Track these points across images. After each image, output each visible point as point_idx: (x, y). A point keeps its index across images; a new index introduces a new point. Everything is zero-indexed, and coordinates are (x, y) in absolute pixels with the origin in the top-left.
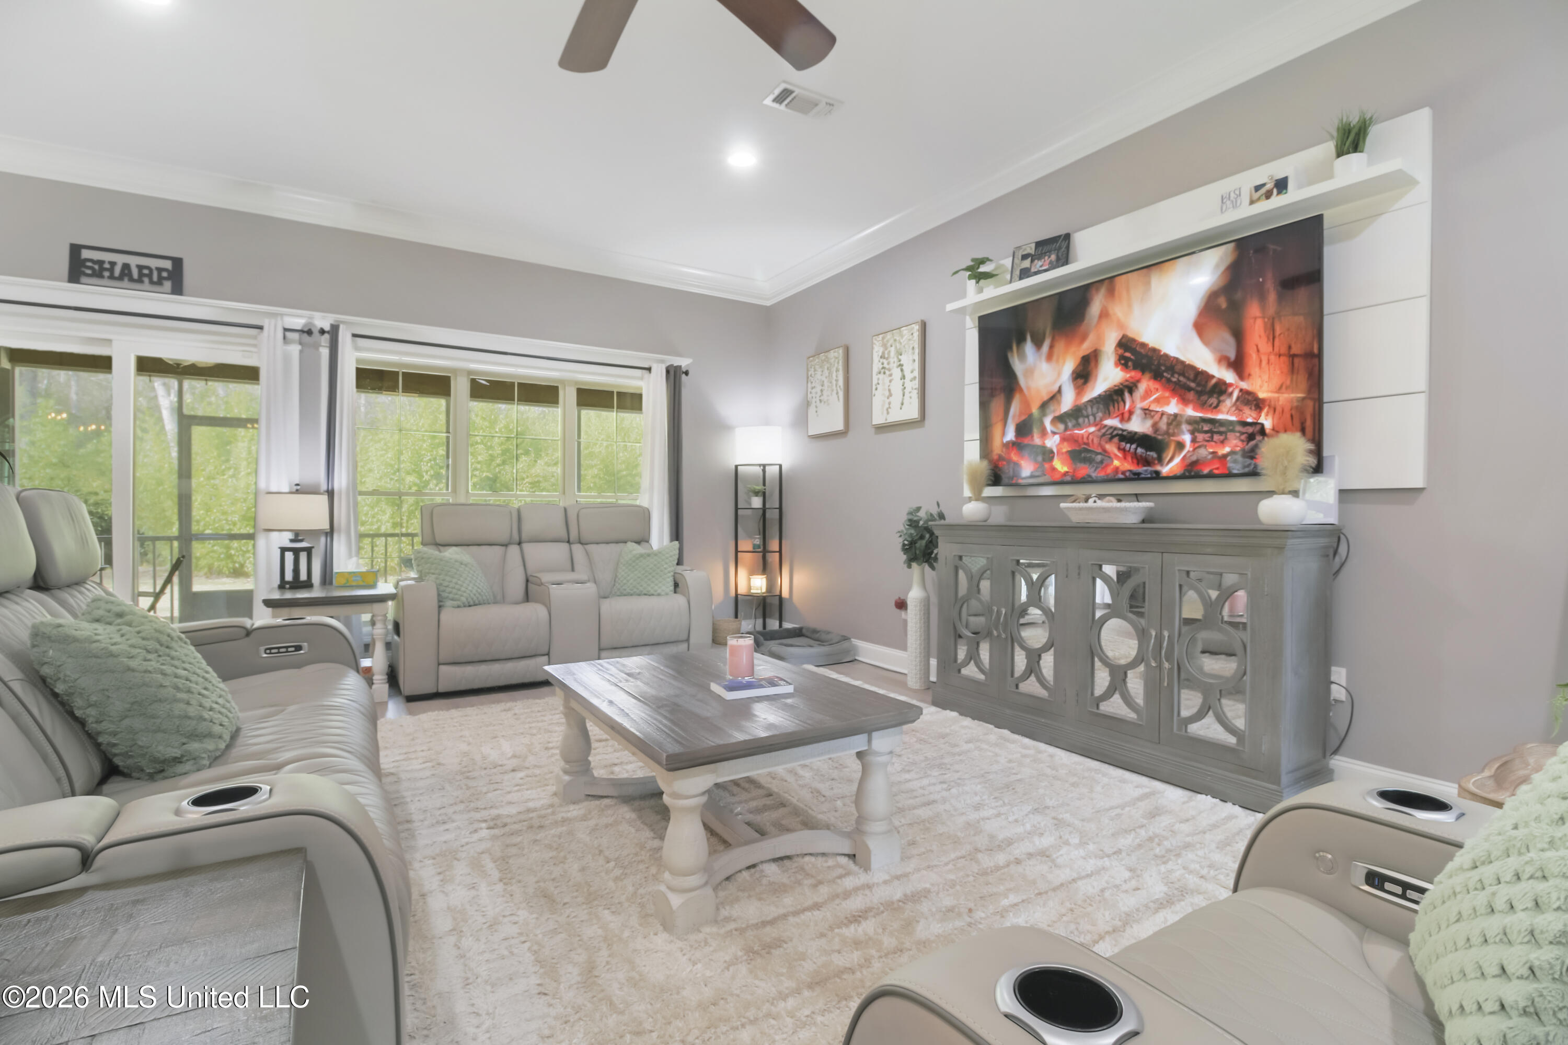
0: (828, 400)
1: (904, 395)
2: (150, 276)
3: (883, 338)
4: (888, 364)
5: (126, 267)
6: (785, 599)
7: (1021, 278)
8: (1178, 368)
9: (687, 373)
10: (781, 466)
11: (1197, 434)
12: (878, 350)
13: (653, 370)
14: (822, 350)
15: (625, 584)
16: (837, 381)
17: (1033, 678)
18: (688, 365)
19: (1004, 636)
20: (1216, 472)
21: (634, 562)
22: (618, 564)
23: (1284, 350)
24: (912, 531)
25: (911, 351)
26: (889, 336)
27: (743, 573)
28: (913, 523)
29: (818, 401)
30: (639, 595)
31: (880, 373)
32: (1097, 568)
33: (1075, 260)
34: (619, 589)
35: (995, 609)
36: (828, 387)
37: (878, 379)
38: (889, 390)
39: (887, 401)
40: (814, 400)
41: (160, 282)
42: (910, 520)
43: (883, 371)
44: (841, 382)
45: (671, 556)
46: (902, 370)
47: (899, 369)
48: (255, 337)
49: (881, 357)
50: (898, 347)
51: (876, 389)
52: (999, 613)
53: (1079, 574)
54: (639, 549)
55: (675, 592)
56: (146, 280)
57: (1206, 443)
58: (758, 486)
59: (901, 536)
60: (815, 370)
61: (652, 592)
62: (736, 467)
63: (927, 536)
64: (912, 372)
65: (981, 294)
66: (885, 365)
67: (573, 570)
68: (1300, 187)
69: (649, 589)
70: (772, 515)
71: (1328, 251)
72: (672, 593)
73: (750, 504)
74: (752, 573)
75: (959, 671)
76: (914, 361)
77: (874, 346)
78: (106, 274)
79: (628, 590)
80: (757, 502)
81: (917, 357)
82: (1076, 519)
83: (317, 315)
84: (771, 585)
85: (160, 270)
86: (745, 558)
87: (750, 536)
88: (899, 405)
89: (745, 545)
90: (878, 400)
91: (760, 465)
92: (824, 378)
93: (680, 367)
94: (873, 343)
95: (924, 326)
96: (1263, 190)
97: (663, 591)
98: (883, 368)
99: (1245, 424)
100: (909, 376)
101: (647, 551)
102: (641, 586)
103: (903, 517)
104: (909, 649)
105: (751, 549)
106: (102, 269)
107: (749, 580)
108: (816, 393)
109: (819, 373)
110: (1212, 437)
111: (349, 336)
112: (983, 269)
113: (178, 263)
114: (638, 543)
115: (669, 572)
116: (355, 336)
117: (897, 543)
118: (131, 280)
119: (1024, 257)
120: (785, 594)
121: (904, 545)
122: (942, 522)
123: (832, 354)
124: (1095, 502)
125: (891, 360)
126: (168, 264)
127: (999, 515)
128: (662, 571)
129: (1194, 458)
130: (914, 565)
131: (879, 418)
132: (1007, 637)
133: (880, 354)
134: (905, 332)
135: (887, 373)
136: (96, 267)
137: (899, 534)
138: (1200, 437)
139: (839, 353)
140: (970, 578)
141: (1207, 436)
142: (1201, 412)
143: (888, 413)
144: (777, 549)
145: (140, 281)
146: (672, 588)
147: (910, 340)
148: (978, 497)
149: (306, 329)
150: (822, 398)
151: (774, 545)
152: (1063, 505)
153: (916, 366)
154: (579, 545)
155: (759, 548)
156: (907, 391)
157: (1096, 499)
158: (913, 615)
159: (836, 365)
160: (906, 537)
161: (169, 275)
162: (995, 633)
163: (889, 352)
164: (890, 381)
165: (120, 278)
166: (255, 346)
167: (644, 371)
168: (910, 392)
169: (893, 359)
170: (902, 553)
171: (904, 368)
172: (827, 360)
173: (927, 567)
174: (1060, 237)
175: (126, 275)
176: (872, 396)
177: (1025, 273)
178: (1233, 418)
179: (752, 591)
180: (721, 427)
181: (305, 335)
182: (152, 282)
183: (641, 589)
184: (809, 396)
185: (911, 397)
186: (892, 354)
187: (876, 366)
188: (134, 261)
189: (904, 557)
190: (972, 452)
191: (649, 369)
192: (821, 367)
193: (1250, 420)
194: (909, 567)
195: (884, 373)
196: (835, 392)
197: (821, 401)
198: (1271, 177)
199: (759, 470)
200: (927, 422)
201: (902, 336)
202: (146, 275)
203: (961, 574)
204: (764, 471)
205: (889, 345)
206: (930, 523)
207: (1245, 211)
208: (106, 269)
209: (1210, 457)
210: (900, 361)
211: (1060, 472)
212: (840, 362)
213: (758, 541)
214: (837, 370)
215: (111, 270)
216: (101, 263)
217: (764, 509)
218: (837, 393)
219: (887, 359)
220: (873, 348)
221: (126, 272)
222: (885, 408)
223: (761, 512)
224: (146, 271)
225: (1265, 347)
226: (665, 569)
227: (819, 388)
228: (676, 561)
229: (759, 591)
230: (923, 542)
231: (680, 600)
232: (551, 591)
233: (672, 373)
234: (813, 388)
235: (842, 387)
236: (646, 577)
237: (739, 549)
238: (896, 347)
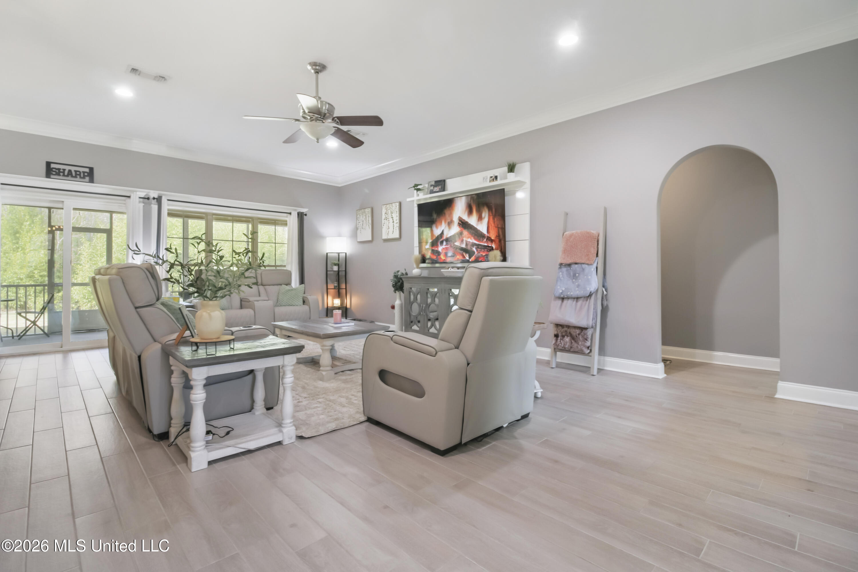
0: (365, 228)
1: (394, 229)
2: (80, 175)
3: (386, 206)
4: (388, 216)
5: (70, 171)
6: (349, 308)
7: (430, 193)
8: (473, 228)
9: (306, 215)
10: (346, 254)
11: (478, 249)
12: (384, 211)
13: (292, 214)
14: (362, 208)
15: (282, 302)
16: (369, 221)
17: (433, 327)
18: (306, 212)
19: (424, 314)
20: (482, 260)
21: (286, 292)
22: (278, 294)
23: (497, 226)
24: (395, 279)
25: (396, 213)
26: (388, 206)
27: (330, 298)
28: (396, 276)
29: (361, 228)
30: (289, 306)
31: (385, 219)
32: (450, 290)
33: (447, 190)
34: (280, 304)
35: (422, 305)
36: (365, 223)
37: (384, 222)
38: (388, 226)
39: (388, 230)
40: (360, 227)
41: (84, 177)
42: (395, 275)
43: (386, 219)
44: (370, 222)
45: (301, 290)
46: (393, 219)
47: (392, 219)
48: (125, 200)
49: (385, 214)
50: (391, 211)
51: (384, 225)
52: (423, 306)
53: (445, 292)
54: (287, 288)
55: (304, 304)
56: (78, 176)
57: (480, 252)
58: (336, 261)
59: (392, 281)
60: (360, 216)
61: (294, 304)
62: (327, 254)
63: (401, 281)
64: (396, 220)
65: (418, 197)
66: (387, 217)
67: (260, 296)
68: (501, 179)
69: (293, 303)
70: (342, 274)
71: (506, 198)
72: (302, 305)
73: (332, 269)
74: (334, 298)
75: (411, 328)
76: (397, 216)
77: (383, 209)
78: (61, 174)
79: (284, 304)
80: (336, 268)
81: (398, 215)
82: (446, 275)
83: (152, 191)
84: (342, 303)
85: (84, 172)
86: (331, 291)
87: (333, 283)
88: (392, 233)
89: (331, 286)
90: (384, 230)
91: (337, 253)
92: (363, 219)
93: (303, 213)
94: (382, 208)
95: (400, 204)
96: (492, 178)
97: (299, 304)
98: (386, 218)
99: (489, 247)
100: (395, 222)
101: (290, 288)
102: (289, 302)
103: (393, 275)
104: (395, 324)
105: (333, 287)
106: (60, 172)
107: (333, 301)
108: (360, 225)
109: (361, 217)
110: (481, 250)
111: (166, 200)
112: (419, 187)
113: (91, 169)
114: (287, 285)
115: (301, 297)
116: (168, 200)
117: (391, 284)
118: (72, 176)
119: (431, 186)
120: (348, 306)
121: (393, 284)
122: (407, 276)
123: (367, 210)
124: (451, 269)
125: (389, 215)
126: (87, 170)
127: (425, 273)
128: (298, 296)
129: (477, 256)
130: (397, 292)
131: (384, 237)
132: (425, 314)
133: (385, 212)
134: (394, 205)
135: (388, 220)
136: (57, 171)
137: (391, 281)
138: (479, 250)
139: (369, 210)
140: (414, 296)
141: (480, 249)
142: (478, 242)
143: (388, 235)
144: (345, 288)
145: (76, 177)
146: (302, 303)
147: (395, 208)
148: (418, 267)
149: (146, 197)
150: (363, 227)
151: (343, 286)
152: (442, 270)
153: (398, 218)
154: (262, 286)
155: (337, 287)
156: (395, 227)
157: (451, 268)
158: (397, 311)
159: (368, 214)
160: (394, 281)
161: (88, 174)
162: (422, 313)
163: (388, 212)
164: (389, 223)
165: (67, 176)
166: (125, 204)
167: (288, 214)
168: (396, 228)
169: (390, 215)
170: (392, 288)
171: (393, 218)
172: (365, 212)
173: (402, 293)
174: (441, 180)
175: (70, 174)
176: (382, 228)
177: (432, 192)
178: (486, 244)
179: (334, 305)
180: (321, 237)
181: (146, 200)
182: (81, 177)
183: (289, 303)
184: (357, 225)
185: (396, 230)
186: (389, 213)
187: (384, 217)
188: (73, 169)
189: (393, 289)
190: (416, 252)
191: (290, 213)
192: (362, 215)
193: (490, 246)
194: (395, 292)
195: (387, 220)
196: (368, 225)
197: (362, 228)
198: (494, 175)
199: (337, 255)
200: (402, 239)
201: (393, 207)
202: (78, 175)
203: (411, 294)
204: (339, 255)
205: (388, 209)
206: (401, 276)
207: (488, 184)
208: (62, 172)
209: (481, 256)
210: (392, 216)
211: (443, 259)
212: (370, 214)
213: (336, 285)
214: (369, 217)
215: (64, 172)
216: (59, 169)
217: (339, 271)
218: (369, 226)
219: (387, 214)
220: (382, 210)
221: (70, 173)
222: (387, 233)
223: (337, 272)
224: (78, 173)
225: (493, 225)
226: (299, 295)
227: (361, 223)
228: (303, 293)
229: (337, 305)
230: (399, 284)
231: (306, 307)
232: (255, 304)
233: (300, 215)
234: (359, 223)
235: (371, 223)
236: (291, 298)
237: (328, 288)
238: (391, 210)
